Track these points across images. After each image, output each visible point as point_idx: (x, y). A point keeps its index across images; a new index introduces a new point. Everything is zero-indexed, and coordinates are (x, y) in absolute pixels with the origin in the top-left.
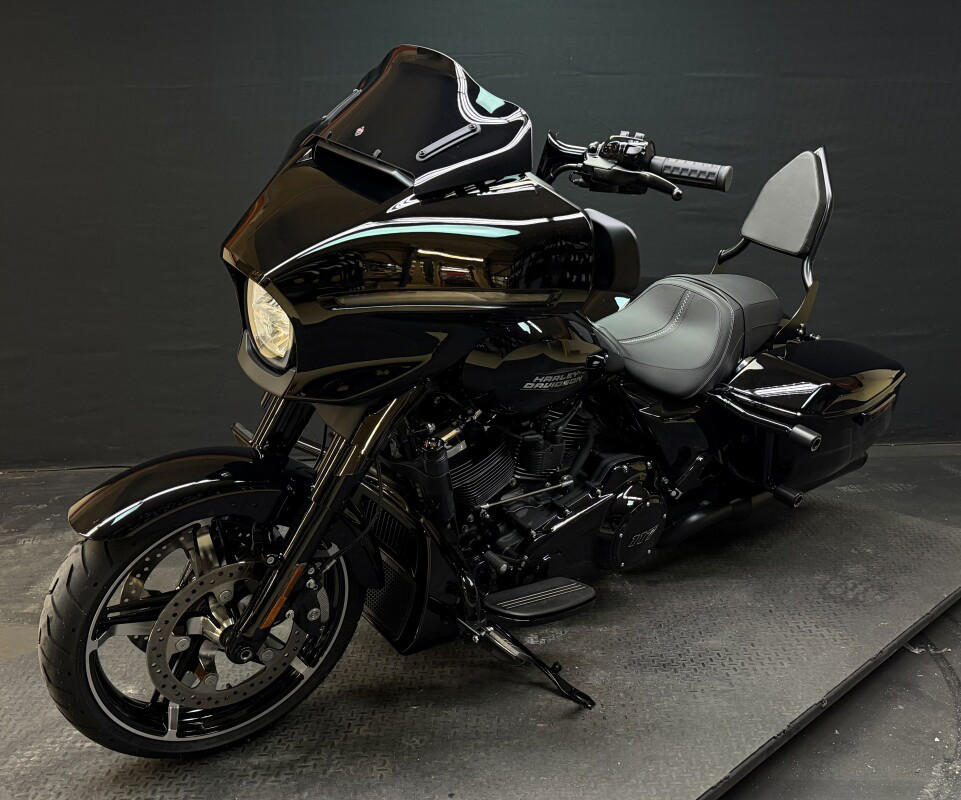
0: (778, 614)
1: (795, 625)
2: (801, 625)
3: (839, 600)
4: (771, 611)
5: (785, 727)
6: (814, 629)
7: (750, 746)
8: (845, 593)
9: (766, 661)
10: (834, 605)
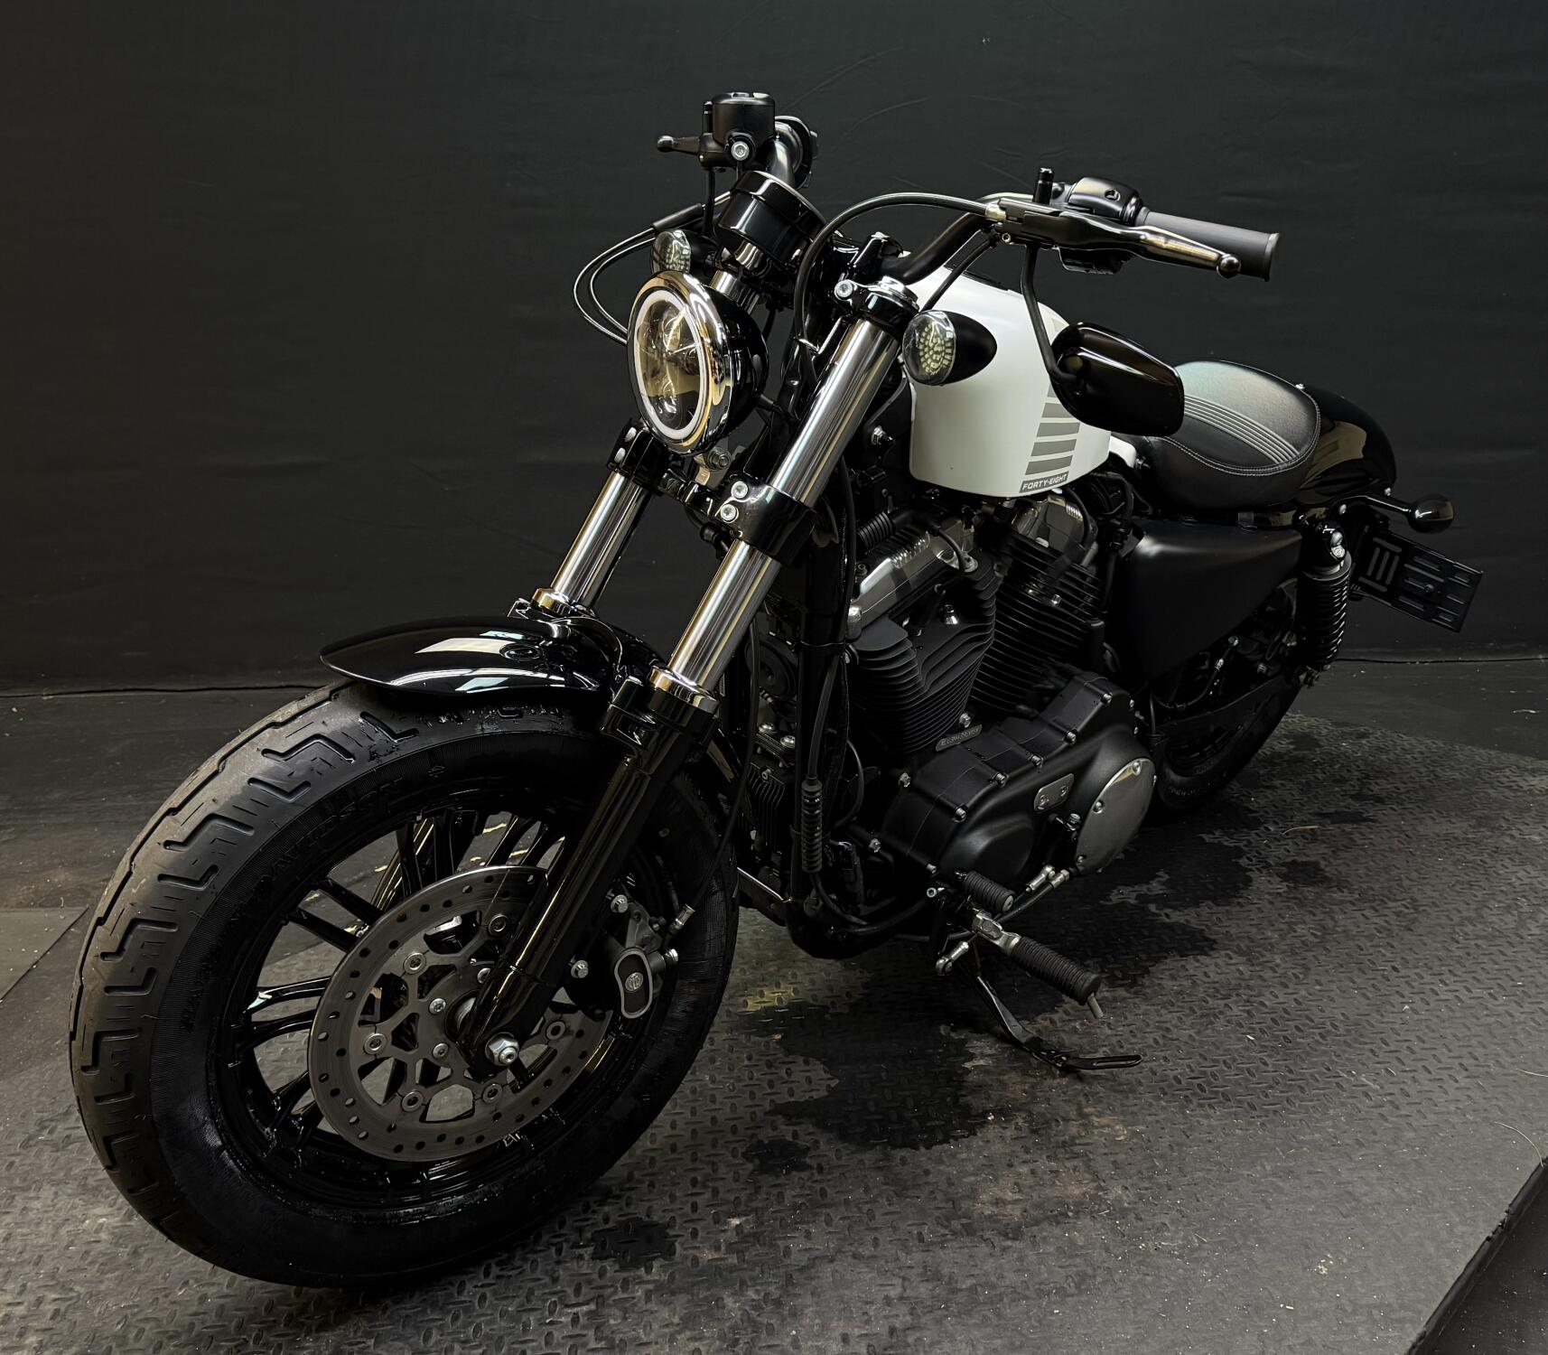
0: (1411, 973)
1: (1450, 996)
2: (1463, 994)
3: (1515, 939)
4: (1395, 969)
5: (1503, 1216)
6: (1491, 1003)
7: (1447, 1262)
8: (1521, 923)
9: (1422, 1075)
10: (1509, 951)
